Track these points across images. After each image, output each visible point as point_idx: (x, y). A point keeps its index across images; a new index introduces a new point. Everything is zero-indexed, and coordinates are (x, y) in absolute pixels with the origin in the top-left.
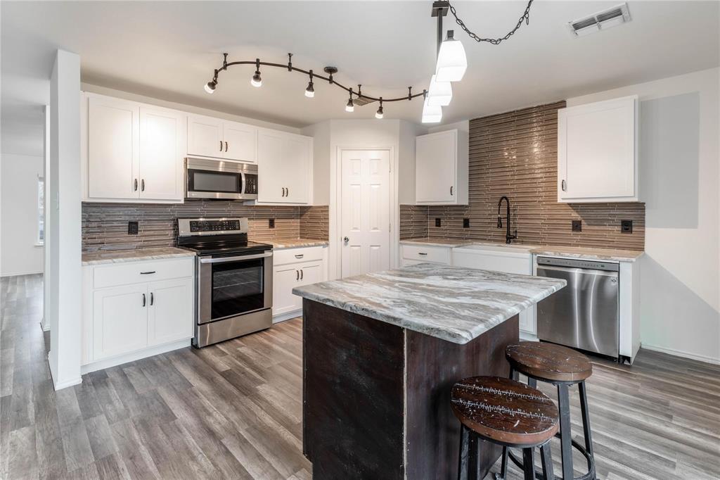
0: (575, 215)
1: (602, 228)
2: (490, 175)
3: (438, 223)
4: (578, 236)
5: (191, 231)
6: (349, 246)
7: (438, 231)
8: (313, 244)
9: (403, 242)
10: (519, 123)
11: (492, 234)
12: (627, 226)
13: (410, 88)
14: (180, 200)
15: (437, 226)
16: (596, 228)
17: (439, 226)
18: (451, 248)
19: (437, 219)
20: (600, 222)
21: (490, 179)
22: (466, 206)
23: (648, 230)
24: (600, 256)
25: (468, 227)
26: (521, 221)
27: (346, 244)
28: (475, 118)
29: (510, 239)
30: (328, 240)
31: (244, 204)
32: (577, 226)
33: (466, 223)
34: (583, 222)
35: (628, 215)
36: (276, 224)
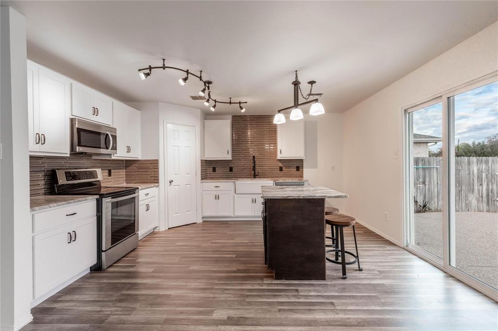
0: (281, 165)
1: (290, 169)
2: (243, 145)
3: (214, 170)
4: (281, 173)
5: (67, 180)
6: (172, 186)
7: (214, 174)
8: (145, 187)
9: (202, 181)
10: (257, 121)
11: (245, 174)
12: (298, 168)
13: (230, 98)
14: (67, 154)
15: (213, 171)
16: (288, 169)
17: (215, 171)
18: (235, 182)
19: (213, 168)
20: (289, 167)
21: (243, 147)
22: (231, 160)
23: (304, 169)
24: (299, 180)
25: (232, 171)
26: (259, 168)
27: (170, 185)
28: (235, 115)
29: (255, 176)
30: (158, 183)
31: (93, 158)
32: (281, 169)
33: (231, 169)
34: (284, 168)
35: (298, 164)
36: (112, 174)
